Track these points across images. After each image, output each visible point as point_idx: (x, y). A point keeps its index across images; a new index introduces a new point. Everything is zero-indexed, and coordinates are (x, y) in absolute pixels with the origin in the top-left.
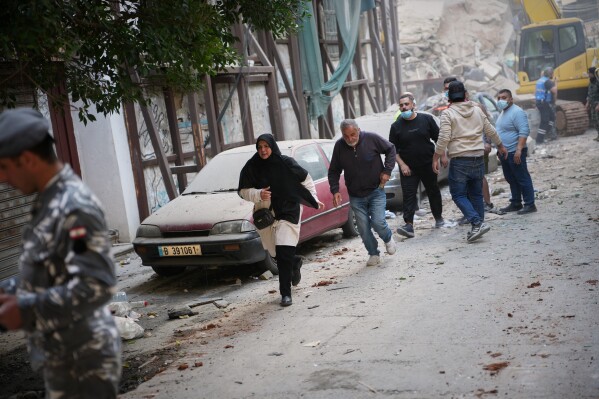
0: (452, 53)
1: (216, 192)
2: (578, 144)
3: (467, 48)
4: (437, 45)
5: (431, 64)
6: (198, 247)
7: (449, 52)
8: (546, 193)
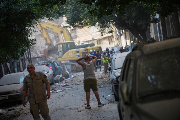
0: (39, 49)
1: (6, 85)
2: (81, 74)
3: (43, 48)
4: (35, 47)
5: (34, 53)
6: (8, 97)
7: (38, 49)
8: (79, 84)
